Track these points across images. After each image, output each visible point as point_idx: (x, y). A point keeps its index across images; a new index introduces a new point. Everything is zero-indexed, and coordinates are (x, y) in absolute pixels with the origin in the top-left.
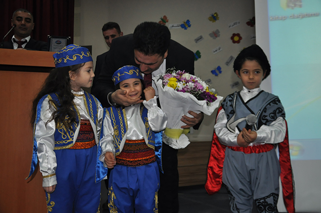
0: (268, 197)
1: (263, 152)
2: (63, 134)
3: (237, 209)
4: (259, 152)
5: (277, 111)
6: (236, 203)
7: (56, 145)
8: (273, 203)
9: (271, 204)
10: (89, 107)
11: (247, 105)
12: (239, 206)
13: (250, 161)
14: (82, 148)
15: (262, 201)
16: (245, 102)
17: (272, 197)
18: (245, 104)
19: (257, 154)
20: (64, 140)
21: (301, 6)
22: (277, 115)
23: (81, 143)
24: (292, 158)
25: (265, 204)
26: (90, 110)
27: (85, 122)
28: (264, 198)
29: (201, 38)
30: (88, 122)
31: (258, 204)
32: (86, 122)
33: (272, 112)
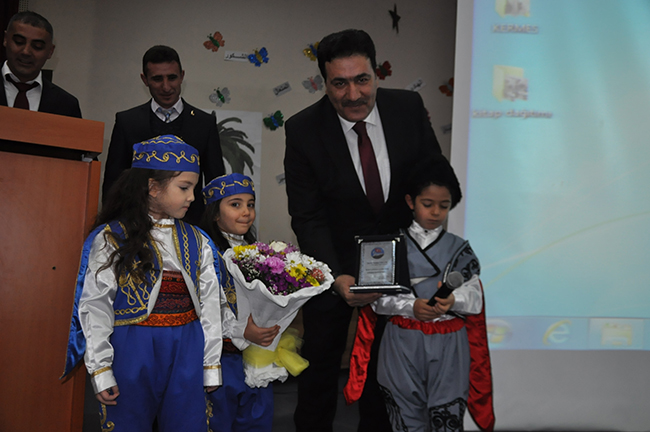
0: (451, 404)
1: (451, 331)
2: (129, 295)
3: (405, 427)
4: (446, 332)
5: (471, 265)
6: (403, 418)
7: (117, 318)
8: (458, 414)
9: (455, 416)
10: (182, 248)
11: (427, 252)
12: (408, 422)
13: (433, 346)
14: (166, 324)
15: (441, 410)
16: (423, 248)
17: (457, 405)
18: (423, 252)
19: (443, 336)
20: (131, 307)
21: (525, 98)
22: (472, 271)
23: (164, 316)
24: (491, 346)
25: (446, 416)
26: (183, 253)
27: (172, 276)
28: (445, 406)
29: (286, 87)
30: (178, 276)
31: (433, 415)
32: (175, 276)
33: (465, 266)
